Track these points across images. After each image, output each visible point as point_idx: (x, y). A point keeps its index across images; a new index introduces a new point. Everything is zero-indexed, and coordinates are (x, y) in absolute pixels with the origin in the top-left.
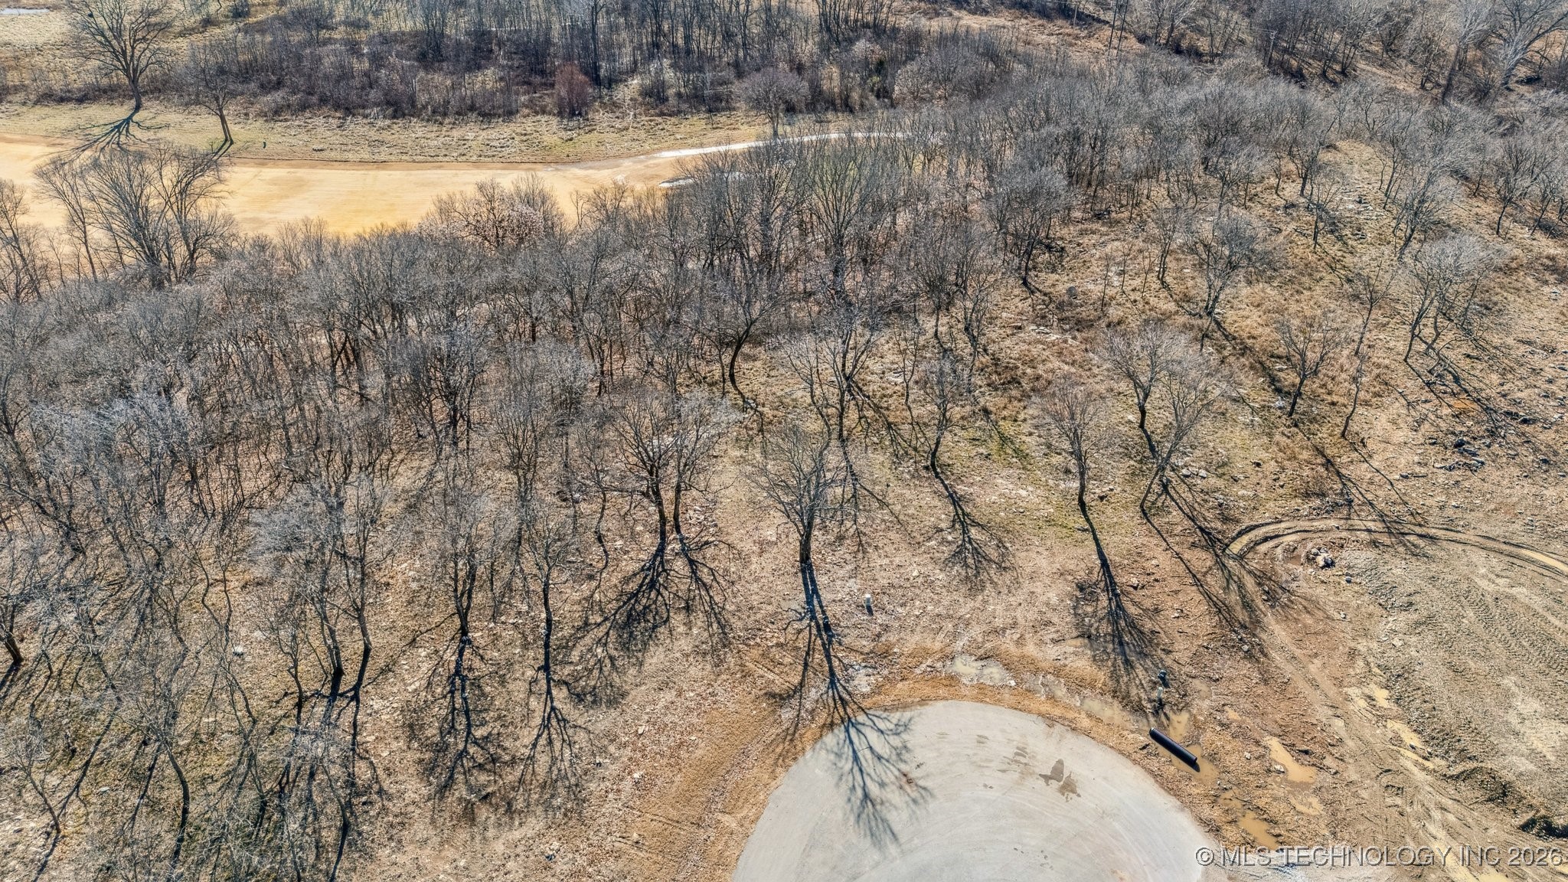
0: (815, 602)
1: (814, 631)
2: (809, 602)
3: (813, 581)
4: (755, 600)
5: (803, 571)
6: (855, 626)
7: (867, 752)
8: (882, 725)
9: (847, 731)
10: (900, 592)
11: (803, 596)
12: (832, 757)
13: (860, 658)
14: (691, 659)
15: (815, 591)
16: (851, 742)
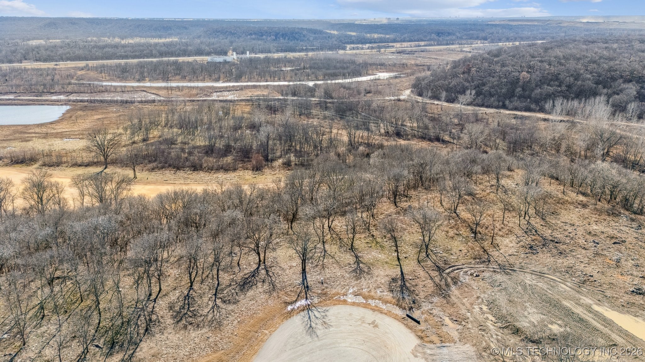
0: (305, 281)
1: (303, 288)
2: (303, 281)
3: (306, 276)
4: (285, 280)
5: (303, 273)
6: (317, 287)
7: (314, 317)
8: (319, 310)
9: (308, 311)
10: (333, 279)
11: (302, 280)
12: (302, 317)
13: (316, 295)
14: (262, 294)
15: (306, 278)
16: (309, 314)
